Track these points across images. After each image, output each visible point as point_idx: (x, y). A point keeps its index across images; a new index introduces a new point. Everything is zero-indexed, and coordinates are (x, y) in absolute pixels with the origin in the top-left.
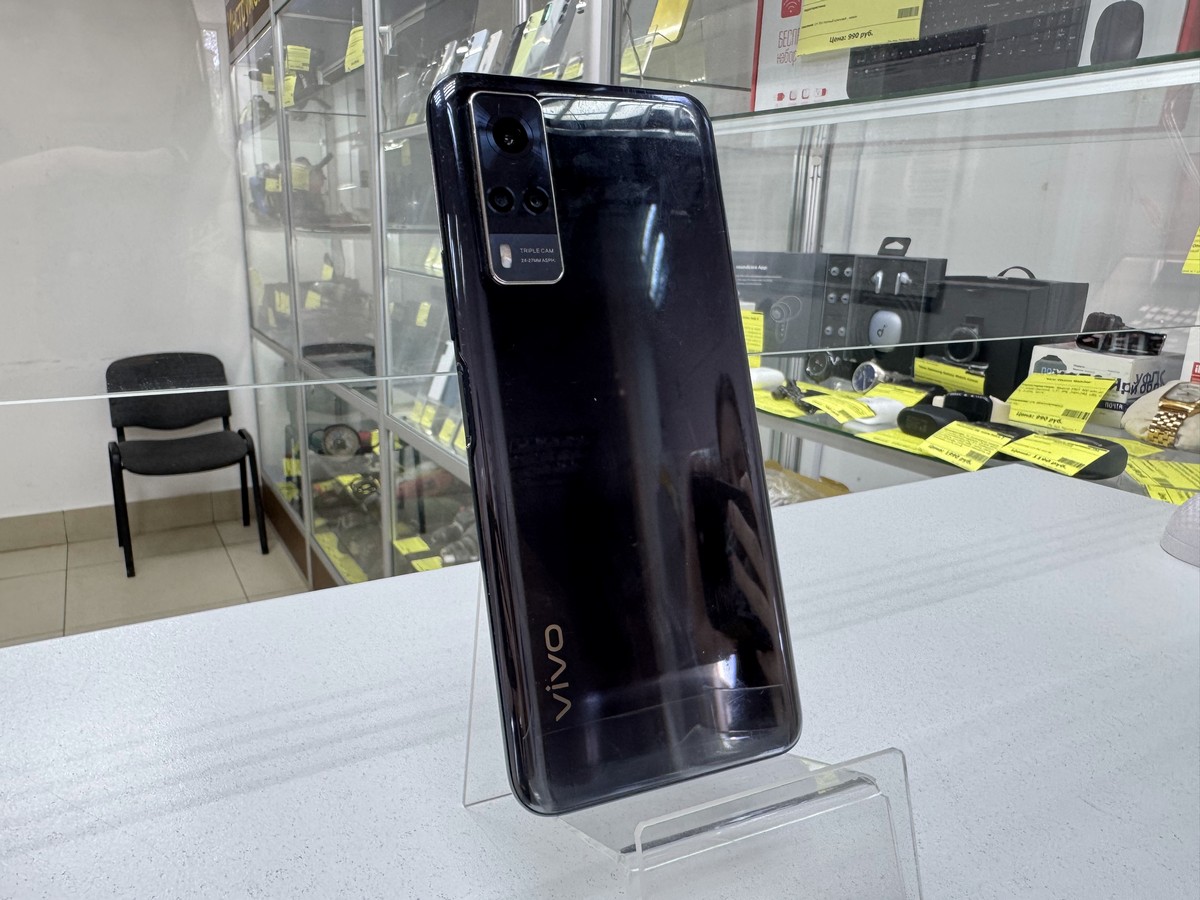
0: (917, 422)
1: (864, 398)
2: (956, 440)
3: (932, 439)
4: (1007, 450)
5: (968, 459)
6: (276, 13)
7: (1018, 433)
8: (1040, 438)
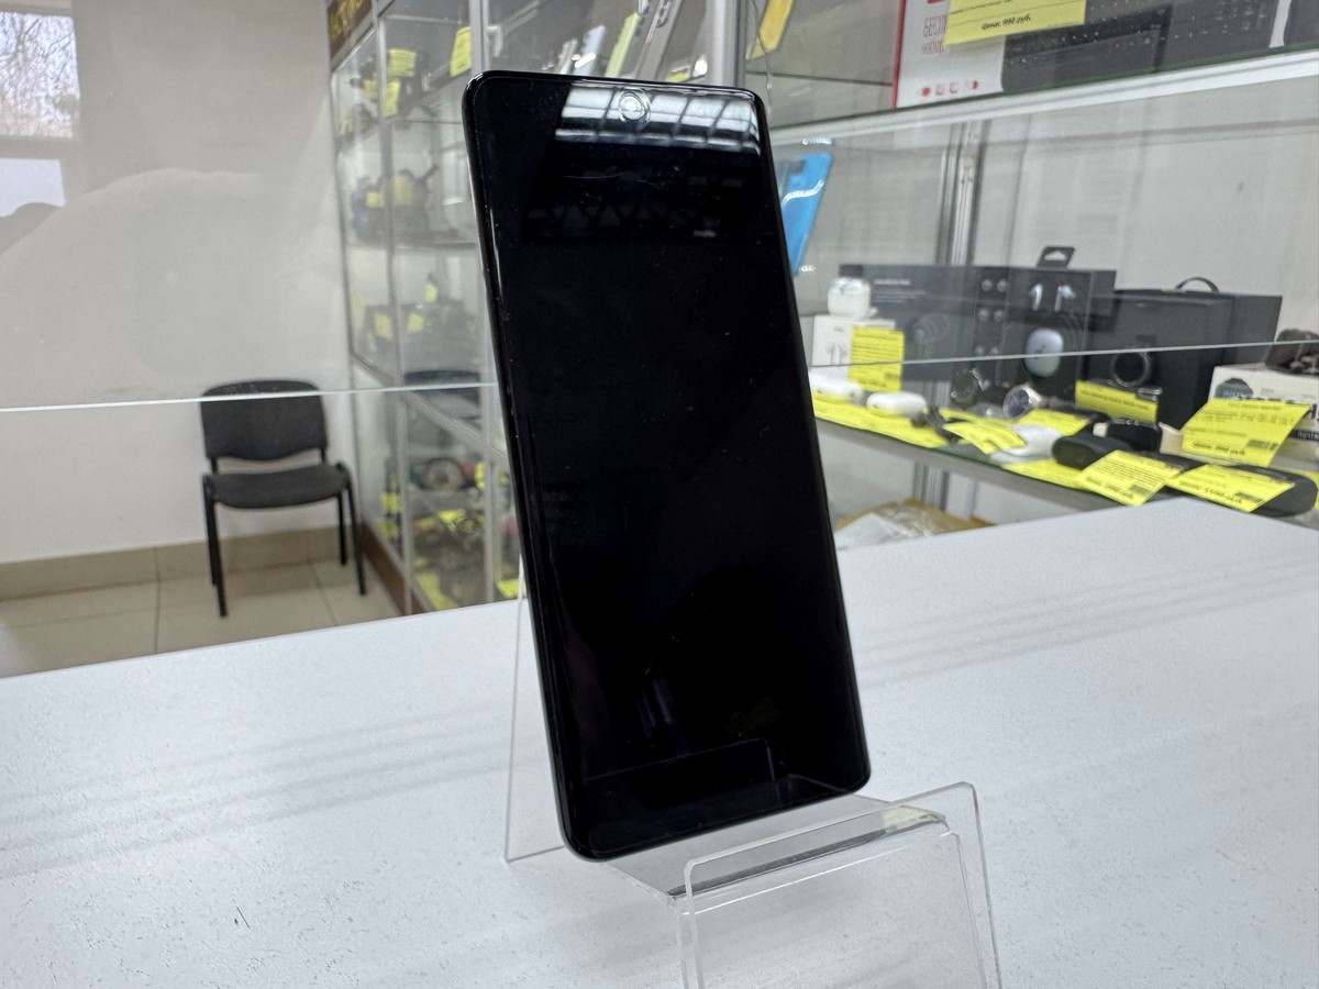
0: (1073, 452)
1: (1014, 425)
2: (1117, 472)
3: (1090, 471)
4: (1176, 484)
5: (1129, 492)
6: (380, 15)
7: (1190, 464)
8: (1214, 470)
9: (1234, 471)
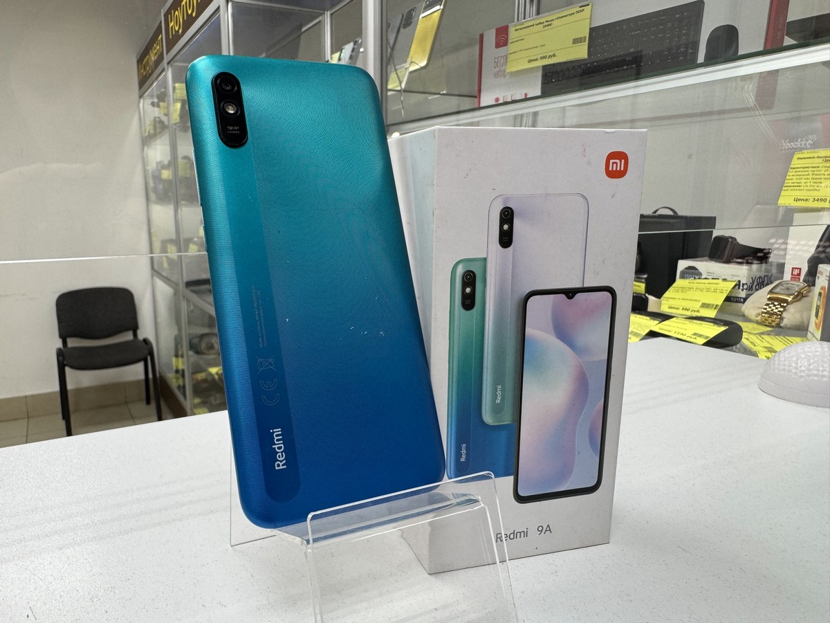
6: (168, 63)
8: (680, 320)
9: (692, 321)
